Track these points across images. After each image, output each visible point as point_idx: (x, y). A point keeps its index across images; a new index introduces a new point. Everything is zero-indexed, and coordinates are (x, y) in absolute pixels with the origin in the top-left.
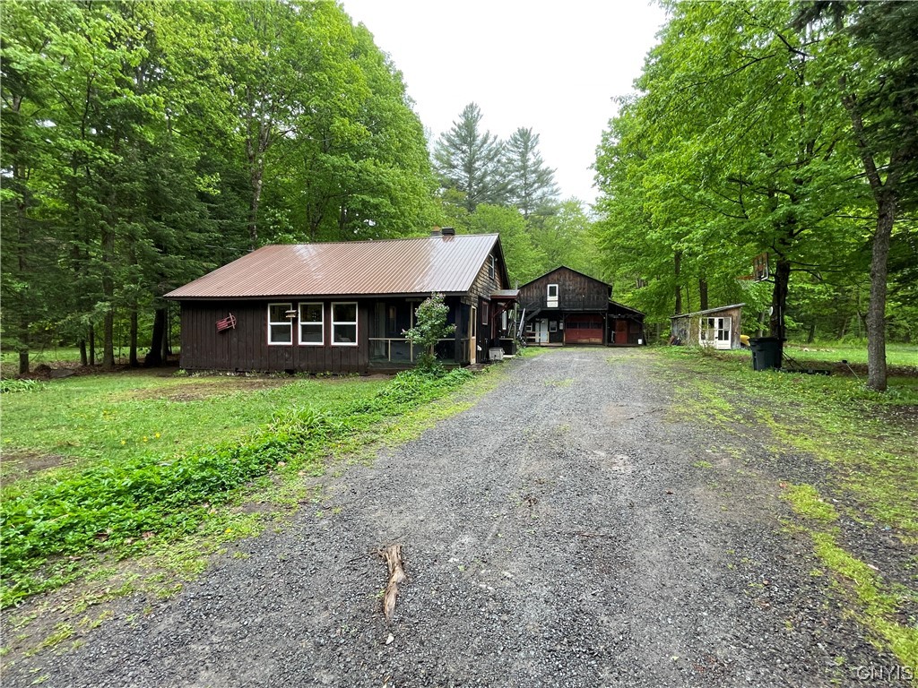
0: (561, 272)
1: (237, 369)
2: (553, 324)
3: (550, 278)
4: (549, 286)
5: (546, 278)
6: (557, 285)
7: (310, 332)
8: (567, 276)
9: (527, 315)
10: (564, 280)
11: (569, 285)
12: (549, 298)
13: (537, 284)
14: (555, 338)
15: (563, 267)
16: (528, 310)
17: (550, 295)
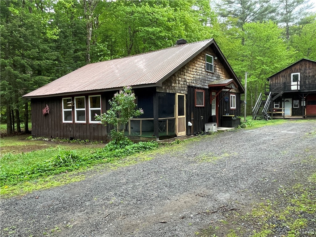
0: (303, 63)
1: (52, 136)
2: (297, 102)
3: (293, 68)
4: (292, 74)
5: (290, 68)
6: (299, 74)
7: (81, 115)
8: (307, 66)
9: (272, 96)
10: (305, 69)
11: (309, 73)
12: (293, 83)
13: (283, 74)
14: (297, 113)
15: (303, 60)
16: (273, 93)
17: (294, 81)
